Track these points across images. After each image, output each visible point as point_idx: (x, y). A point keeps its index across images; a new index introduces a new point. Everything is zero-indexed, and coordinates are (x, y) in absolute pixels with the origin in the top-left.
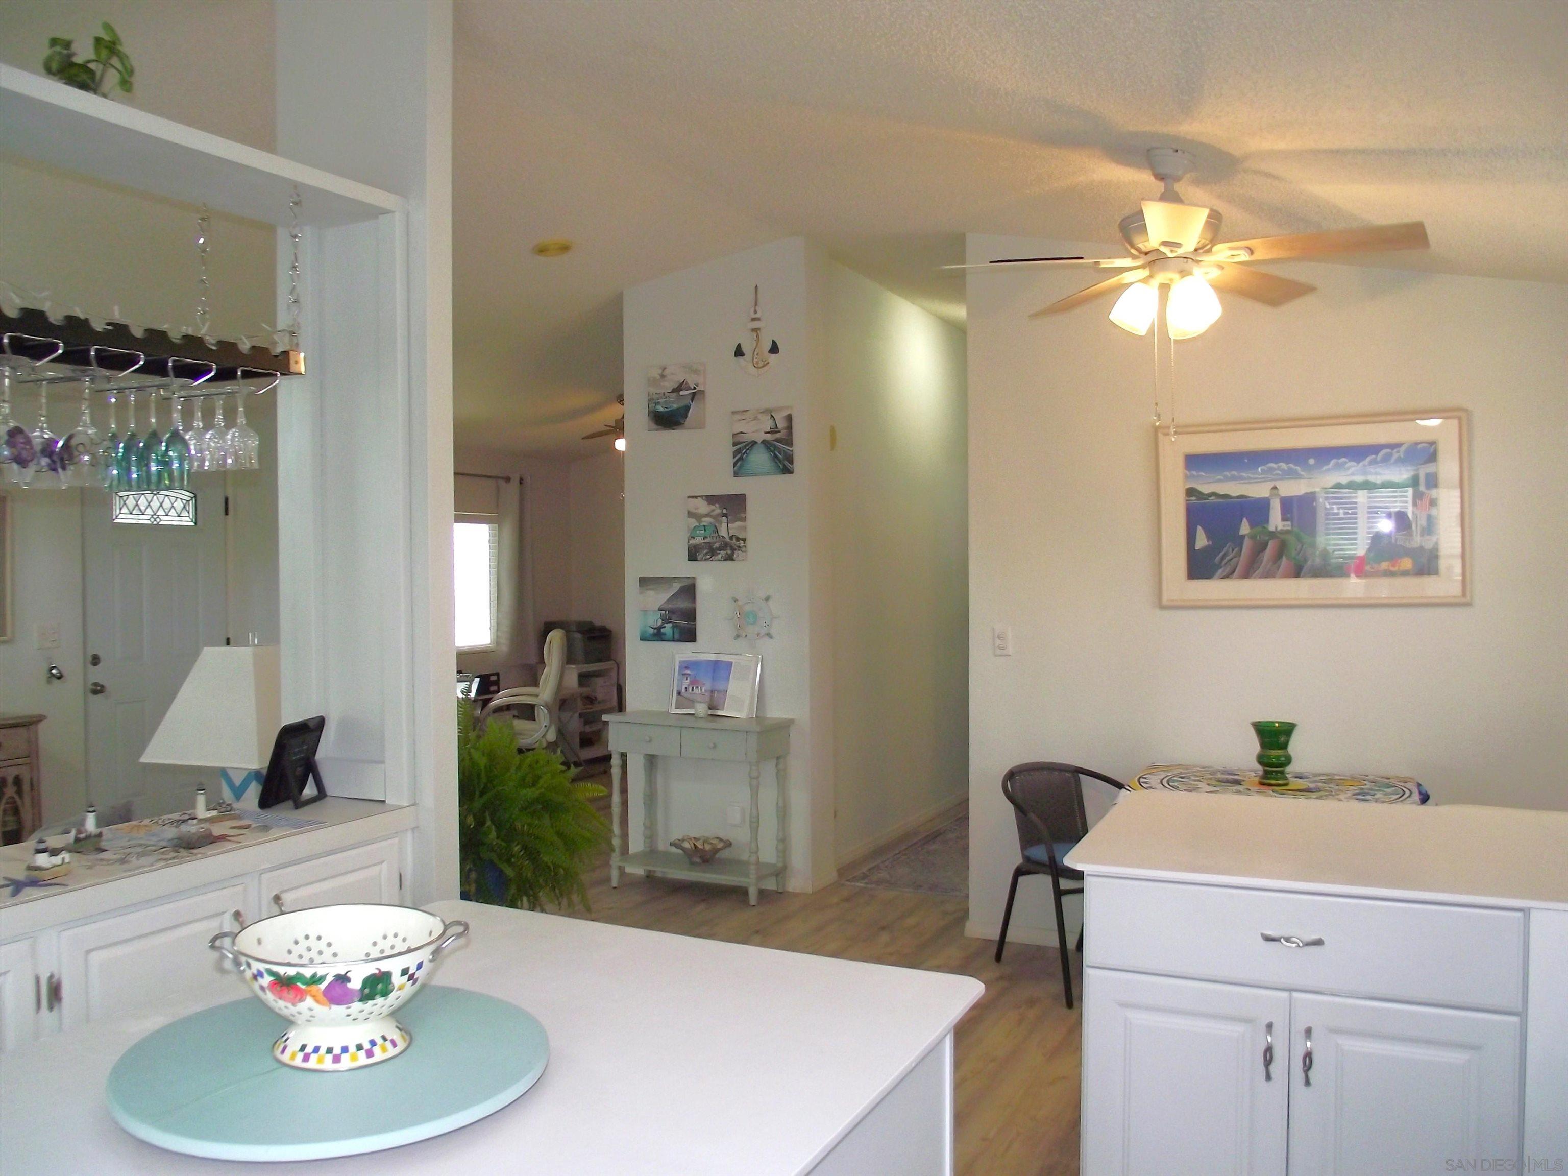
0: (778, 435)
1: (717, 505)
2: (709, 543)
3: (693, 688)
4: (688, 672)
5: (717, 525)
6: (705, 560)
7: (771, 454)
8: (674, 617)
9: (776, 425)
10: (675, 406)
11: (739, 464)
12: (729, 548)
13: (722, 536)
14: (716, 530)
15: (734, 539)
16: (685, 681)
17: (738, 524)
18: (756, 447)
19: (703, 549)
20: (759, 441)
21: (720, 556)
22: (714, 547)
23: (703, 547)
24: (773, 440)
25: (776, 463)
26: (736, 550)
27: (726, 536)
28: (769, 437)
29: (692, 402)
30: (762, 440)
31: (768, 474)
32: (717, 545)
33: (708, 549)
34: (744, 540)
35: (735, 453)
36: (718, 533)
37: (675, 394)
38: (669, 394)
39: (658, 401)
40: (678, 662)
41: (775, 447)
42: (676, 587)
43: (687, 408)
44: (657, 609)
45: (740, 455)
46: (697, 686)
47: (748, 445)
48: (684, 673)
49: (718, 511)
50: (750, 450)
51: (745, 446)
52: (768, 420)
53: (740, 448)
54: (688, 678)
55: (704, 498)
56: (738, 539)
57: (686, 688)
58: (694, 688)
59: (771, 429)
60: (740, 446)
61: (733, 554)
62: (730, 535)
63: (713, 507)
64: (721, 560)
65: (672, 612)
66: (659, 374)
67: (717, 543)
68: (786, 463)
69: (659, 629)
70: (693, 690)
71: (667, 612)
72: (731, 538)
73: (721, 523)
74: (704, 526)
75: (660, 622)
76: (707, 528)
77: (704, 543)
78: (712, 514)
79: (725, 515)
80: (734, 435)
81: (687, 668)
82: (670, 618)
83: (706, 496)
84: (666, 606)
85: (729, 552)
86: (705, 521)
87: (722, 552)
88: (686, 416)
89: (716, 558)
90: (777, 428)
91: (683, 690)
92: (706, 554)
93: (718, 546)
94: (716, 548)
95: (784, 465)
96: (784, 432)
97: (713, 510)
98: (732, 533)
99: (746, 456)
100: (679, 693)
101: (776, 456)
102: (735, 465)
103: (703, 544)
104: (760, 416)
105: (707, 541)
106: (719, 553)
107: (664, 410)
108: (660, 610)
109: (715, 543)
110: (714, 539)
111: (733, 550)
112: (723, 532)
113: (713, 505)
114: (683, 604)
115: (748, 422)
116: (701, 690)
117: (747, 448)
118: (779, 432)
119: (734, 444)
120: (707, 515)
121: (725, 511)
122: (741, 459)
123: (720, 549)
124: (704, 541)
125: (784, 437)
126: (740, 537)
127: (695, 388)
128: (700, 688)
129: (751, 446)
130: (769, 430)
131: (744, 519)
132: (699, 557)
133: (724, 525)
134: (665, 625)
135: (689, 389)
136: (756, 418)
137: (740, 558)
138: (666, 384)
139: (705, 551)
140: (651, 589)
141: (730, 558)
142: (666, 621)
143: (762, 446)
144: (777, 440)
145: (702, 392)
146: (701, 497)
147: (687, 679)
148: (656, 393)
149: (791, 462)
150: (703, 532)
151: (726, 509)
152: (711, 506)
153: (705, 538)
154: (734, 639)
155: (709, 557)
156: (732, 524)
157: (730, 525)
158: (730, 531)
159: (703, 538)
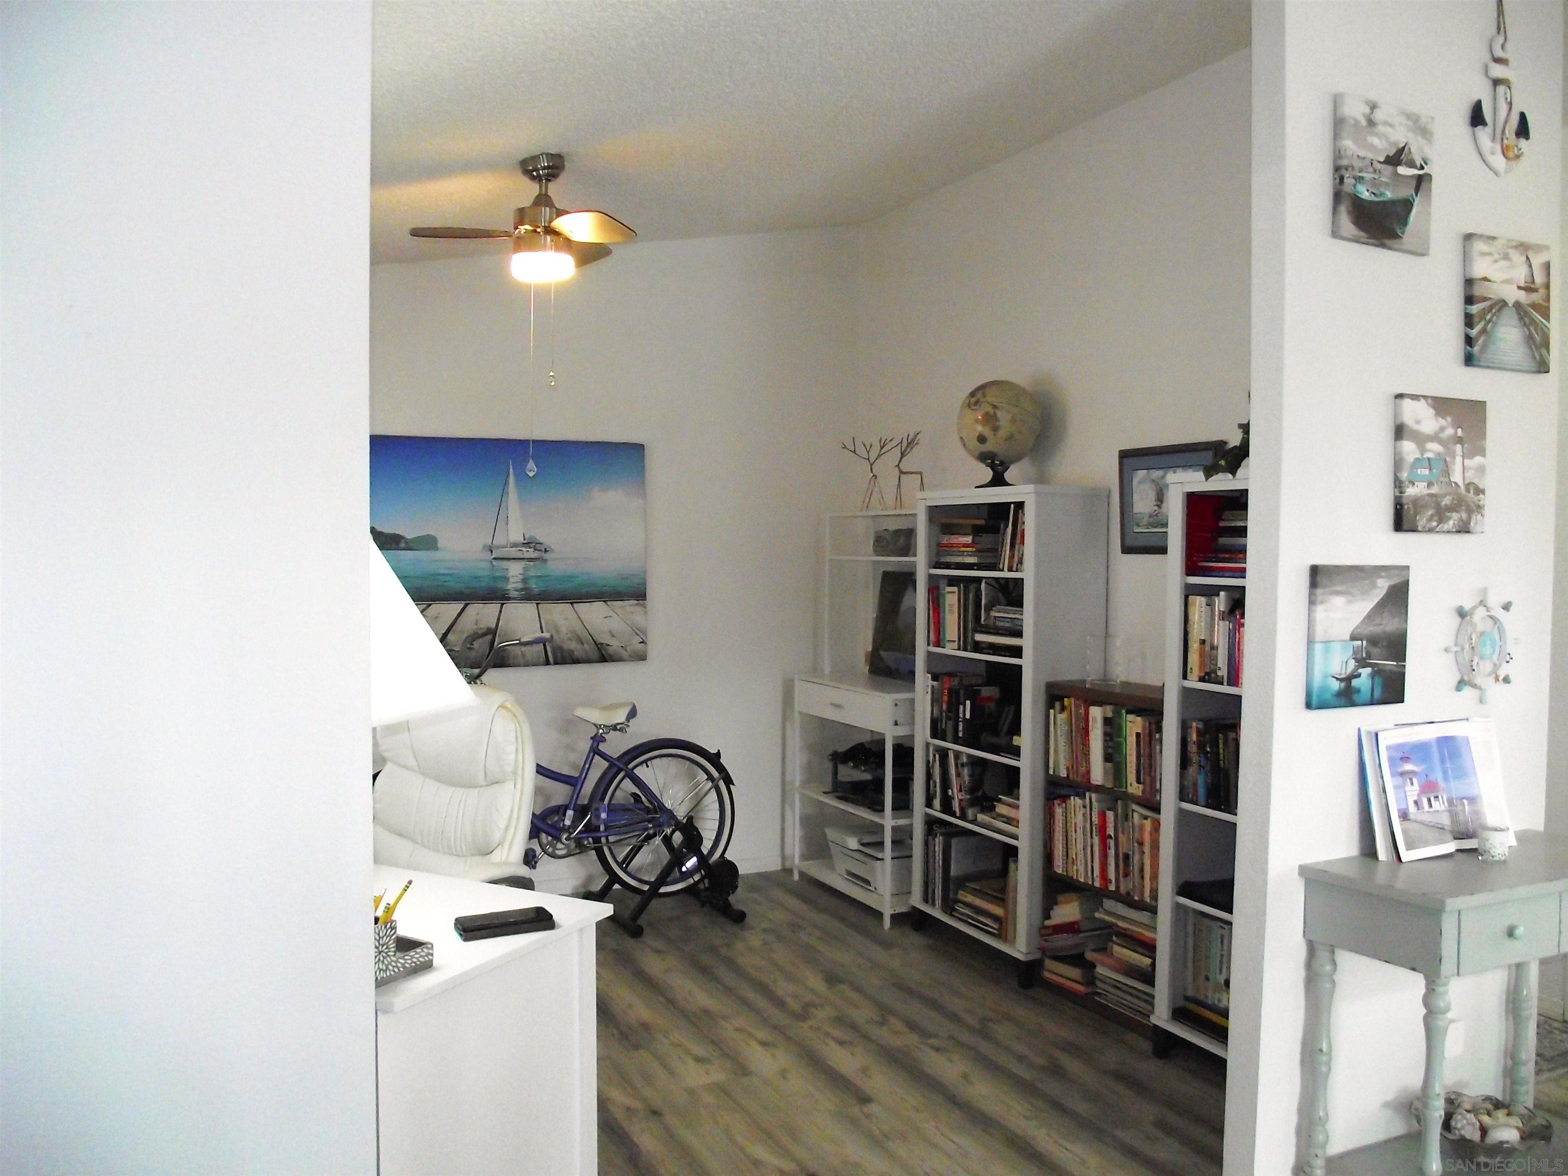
0: (1534, 297)
1: (1449, 419)
2: (1436, 496)
3: (1429, 800)
4: (1408, 767)
5: (1448, 459)
6: (1430, 531)
8: (1375, 651)
9: (1533, 276)
10: (1389, 195)
11: (1480, 341)
12: (1463, 508)
13: (1454, 483)
14: (1446, 469)
15: (1472, 490)
16: (1408, 788)
17: (1478, 460)
19: (1425, 507)
20: (1510, 302)
21: (1451, 523)
22: (1443, 503)
23: (1427, 502)
24: (1528, 305)
26: (1473, 512)
27: (1460, 481)
28: (1522, 297)
29: (1416, 195)
30: (1513, 301)
32: (1446, 501)
33: (1434, 508)
34: (1483, 492)
35: (1468, 322)
36: (1449, 475)
37: (1388, 169)
38: (1378, 166)
39: (1360, 174)
40: (1385, 750)
41: (1533, 319)
42: (1383, 585)
43: (1408, 205)
44: (1348, 637)
45: (1483, 323)
46: (1436, 794)
48: (1400, 770)
49: (1450, 431)
51: (1490, 309)
52: (1523, 263)
53: (1483, 310)
54: (1415, 780)
55: (1430, 401)
56: (1477, 490)
57: (1416, 802)
58: (1432, 799)
59: (1526, 282)
60: (1478, 306)
61: (1469, 521)
62: (1467, 482)
63: (1442, 422)
64: (1452, 532)
65: (1373, 641)
66: (1364, 115)
67: (1448, 497)
68: (1544, 352)
69: (1348, 679)
70: (1430, 805)
71: (1365, 643)
72: (1468, 486)
73: (1453, 456)
74: (1429, 459)
75: (1352, 664)
76: (1433, 464)
77: (1429, 495)
78: (1441, 435)
79: (1460, 440)
80: (1467, 282)
81: (1405, 759)
82: (1369, 656)
83: (1434, 399)
84: (1371, 629)
85: (1464, 516)
86: (1431, 451)
87: (1453, 515)
88: (1404, 222)
89: (1445, 527)
90: (1534, 282)
91: (1412, 809)
92: (1430, 519)
93: (1448, 503)
94: (1446, 505)
95: (1541, 356)
96: (1541, 292)
97: (1442, 429)
98: (1469, 476)
100: (1404, 816)
101: (1531, 335)
102: (1468, 343)
103: (1426, 498)
104: (1512, 253)
105: (1434, 490)
106: (1450, 518)
107: (1370, 199)
108: (1353, 638)
109: (1445, 495)
110: (1444, 489)
111: (1470, 512)
112: (1457, 477)
113: (1444, 418)
114: (1389, 625)
115: (1496, 261)
116: (1443, 802)
117: (1494, 311)
118: (1535, 290)
119: (1467, 300)
120: (1435, 437)
121: (1460, 432)
122: (1484, 331)
123: (1452, 509)
124: (1428, 491)
125: (1541, 302)
126: (1480, 487)
127: (1422, 168)
128: (1440, 797)
129: (1497, 311)
130: (1523, 283)
131: (1483, 452)
132: (1422, 522)
133: (1459, 461)
134: (1360, 670)
135: (1412, 164)
136: (1506, 256)
137: (1478, 528)
138: (1375, 141)
139: (1430, 512)
140: (1338, 593)
141: (1464, 529)
142: (1362, 663)
144: (1533, 305)
145: (1428, 177)
146: (1425, 397)
147: (1412, 784)
148: (1358, 156)
149: (1548, 351)
150: (1427, 472)
151: (1462, 428)
152: (1440, 419)
153: (1430, 485)
154: (1458, 689)
155: (1435, 524)
156: (1468, 458)
157: (1466, 461)
158: (1467, 474)
159: (1425, 484)
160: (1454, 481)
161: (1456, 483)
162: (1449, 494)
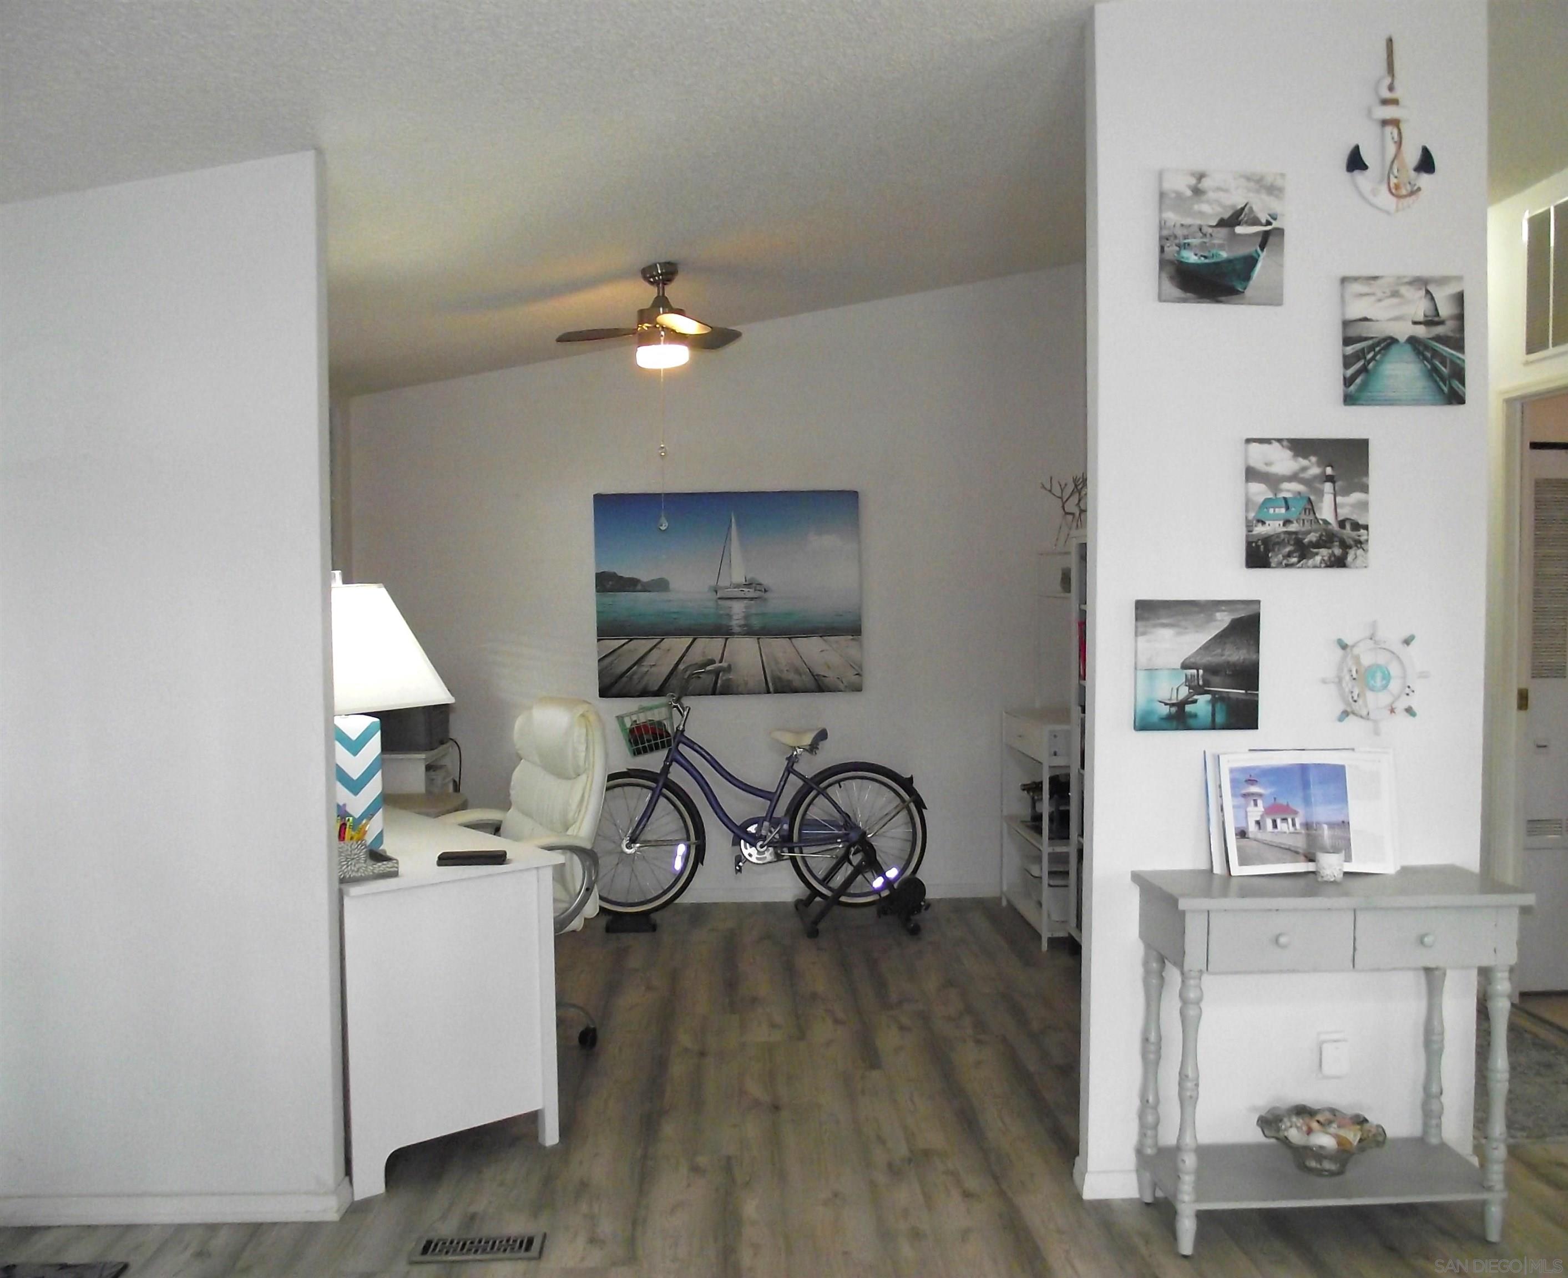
0: (1439, 330)
1: (1313, 459)
2: (1296, 533)
3: (1274, 822)
4: (1254, 789)
5: (1312, 498)
6: (1287, 566)
7: (1425, 366)
8: (1216, 679)
9: (1436, 310)
10: (1224, 255)
11: (1358, 381)
12: (1337, 543)
13: (1322, 520)
14: (1310, 507)
15: (1348, 526)
16: (1251, 808)
17: (1356, 496)
18: (1394, 349)
19: (1281, 543)
20: (1402, 338)
21: (1318, 558)
22: (1307, 540)
23: (1284, 540)
24: (1430, 339)
25: (1436, 381)
26: (1350, 547)
27: (1330, 518)
28: (1421, 331)
29: (1262, 249)
30: (1406, 337)
31: (1417, 402)
32: (1313, 537)
33: (1293, 545)
34: (1366, 528)
35: (1347, 362)
36: (1314, 513)
37: (1223, 231)
38: (1210, 230)
39: (1186, 241)
40: (1227, 772)
41: (1435, 353)
42: (1223, 620)
43: (1251, 262)
44: (1179, 666)
45: (1361, 363)
46: (1284, 816)
47: (1378, 344)
48: (1244, 791)
49: (1315, 471)
50: (1384, 355)
51: (1372, 348)
52: (1421, 298)
53: (1363, 349)
54: (1260, 802)
55: (1285, 443)
56: (1356, 526)
57: (1258, 823)
58: (1279, 821)
59: (1425, 316)
60: (1358, 346)
61: (1345, 555)
62: (1340, 518)
63: (1303, 462)
64: (1320, 567)
65: (1212, 670)
66: (1189, 187)
67: (1312, 534)
68: (1456, 384)
69: (1181, 705)
70: (1275, 826)
71: (1201, 672)
72: (1342, 524)
73: (1321, 493)
74: (1285, 499)
75: (1184, 692)
76: (1290, 503)
77: (1286, 532)
78: (1302, 475)
79: (1330, 479)
80: (1346, 324)
81: (1251, 782)
82: (1207, 683)
83: (1291, 441)
84: (1207, 659)
85: (1338, 551)
86: (1288, 491)
87: (1321, 550)
88: (1247, 278)
89: (1310, 562)
90: (1438, 315)
91: (1252, 828)
92: (1289, 555)
93: (1314, 539)
94: (1311, 542)
95: (1451, 388)
96: (1450, 324)
97: (1304, 469)
98: (1344, 513)
99: (1375, 367)
100: (1242, 834)
101: (1435, 369)
102: (1348, 382)
103: (1282, 536)
104: (1404, 290)
105: (1293, 527)
106: (1317, 554)
107: (1199, 262)
108: (1185, 666)
109: (1309, 532)
110: (1307, 527)
111: (1345, 546)
112: (1326, 512)
113: (1305, 457)
114: (1234, 655)
115: (1380, 300)
116: (1294, 825)
117: (1377, 349)
118: (1441, 323)
119: (1347, 341)
120: (1294, 478)
121: (1329, 471)
122: (1364, 370)
123: (1318, 545)
124: (1285, 529)
125: (1450, 334)
126: (1361, 522)
127: (1269, 223)
128: (1290, 821)
129: (1382, 349)
130: (1420, 317)
131: (1365, 489)
132: (1274, 561)
133: (1328, 499)
134: (1196, 697)
135: (1256, 222)
136: (1395, 294)
137: (1358, 562)
138: (1205, 208)
139: (1288, 549)
140: (1164, 625)
141: (1339, 563)
142: (1197, 689)
143: (1408, 348)
144: (1438, 339)
145: (1280, 232)
146: (1279, 441)
147: (1256, 805)
148: (1182, 225)
149: (1463, 383)
150: (1283, 510)
151: (1332, 467)
152: (1300, 459)
153: (1287, 522)
154: (1341, 719)
155: (1294, 560)
156: (1343, 496)
157: (1339, 499)
158: (1338, 510)
159: (1281, 523)
160: (1323, 517)
161: (1326, 522)
162: (1315, 531)
